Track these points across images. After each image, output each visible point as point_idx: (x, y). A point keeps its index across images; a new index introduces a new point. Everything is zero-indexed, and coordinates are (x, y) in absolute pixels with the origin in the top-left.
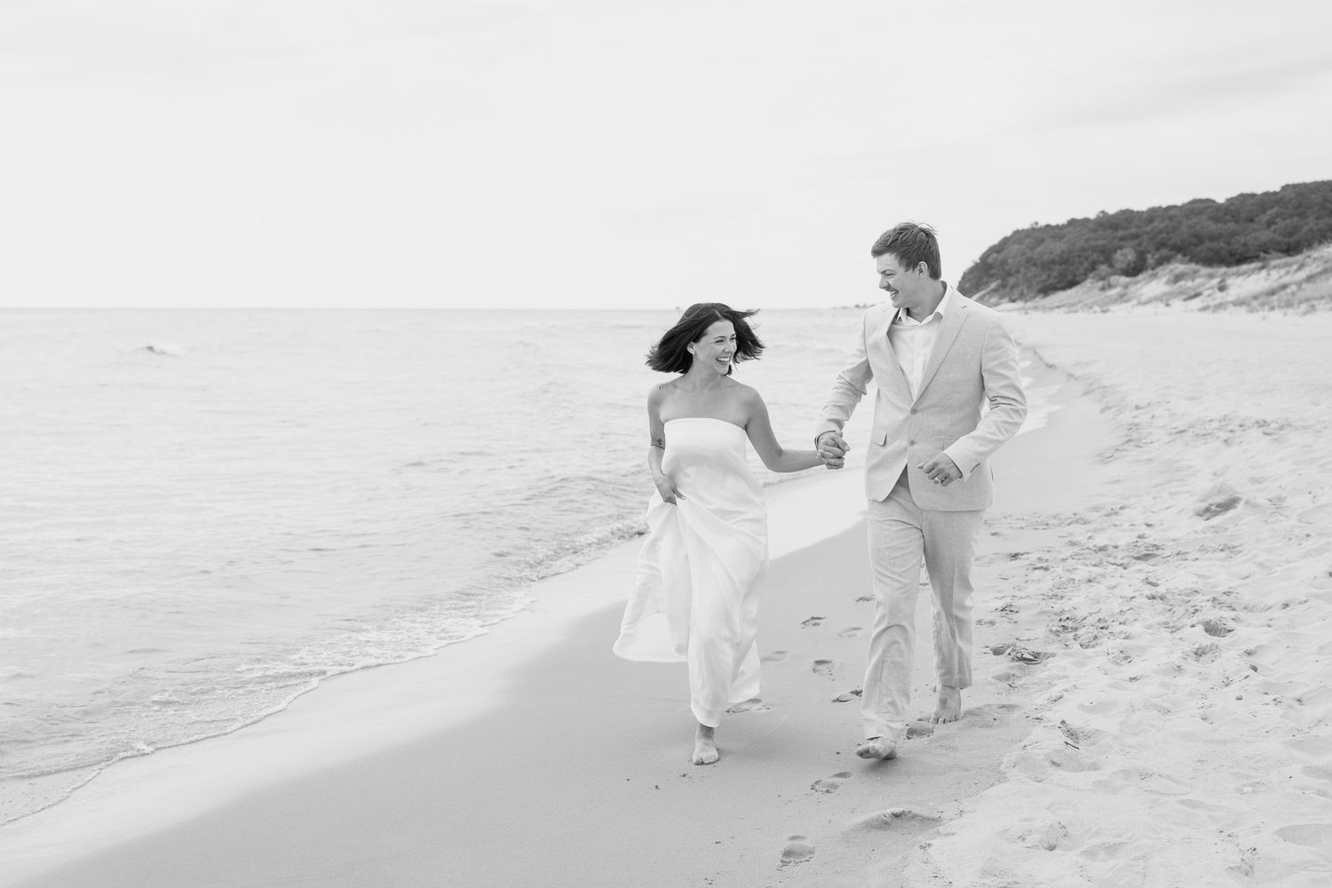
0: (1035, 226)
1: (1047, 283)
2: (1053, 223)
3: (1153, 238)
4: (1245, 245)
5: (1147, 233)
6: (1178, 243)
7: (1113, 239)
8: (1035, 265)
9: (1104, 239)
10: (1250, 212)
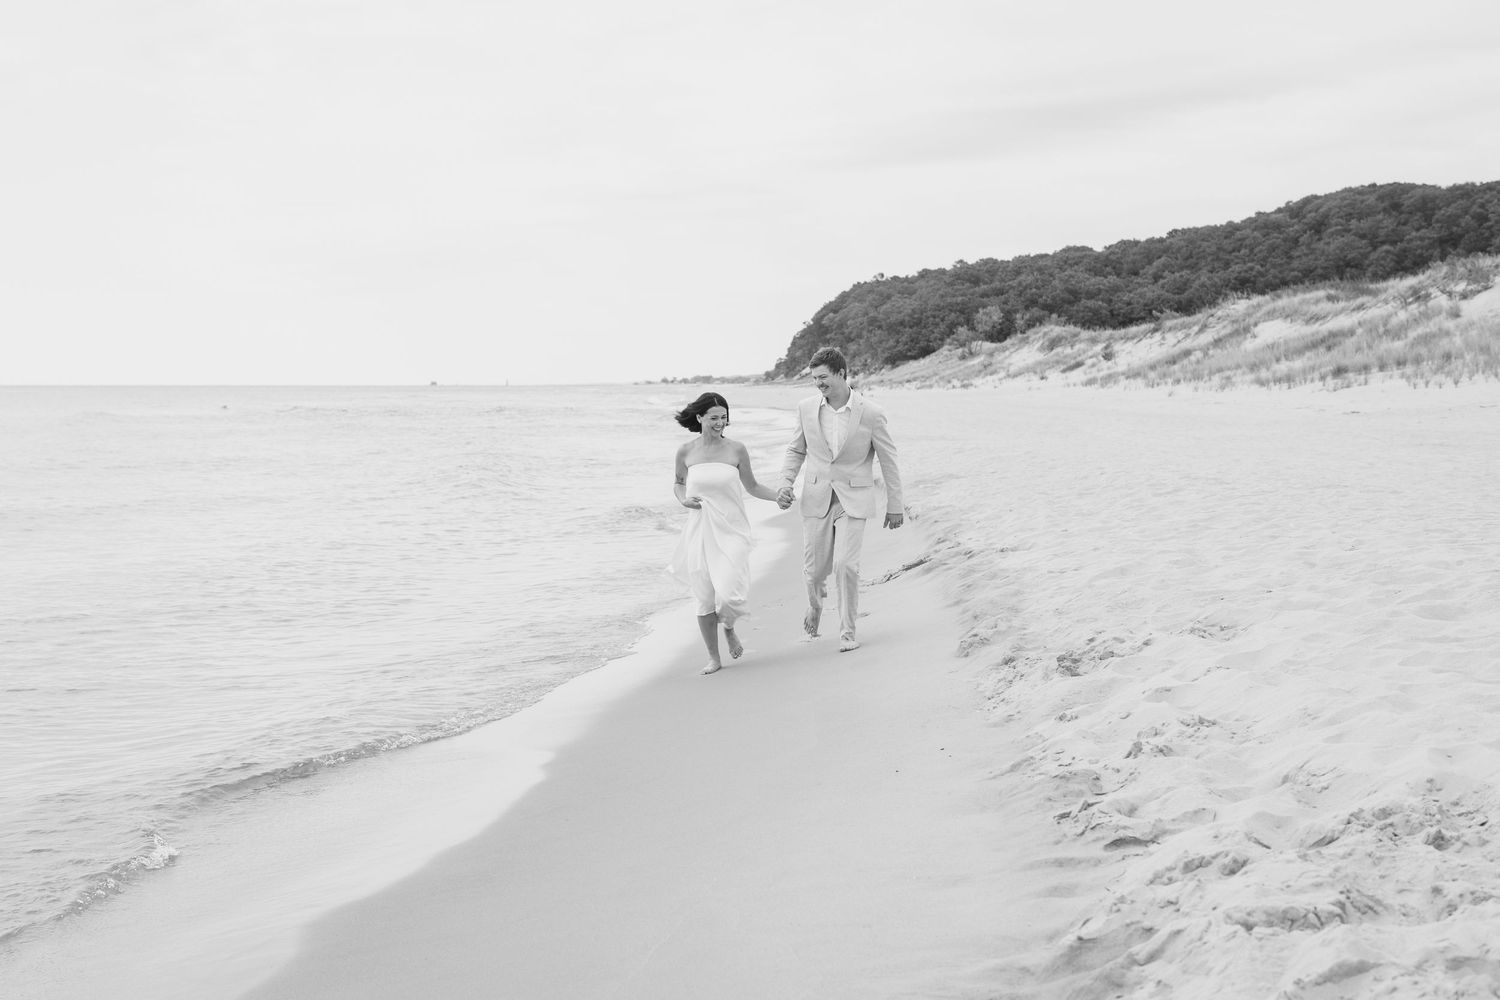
0: (880, 279)
1: (896, 351)
2: (902, 275)
3: (1021, 294)
4: (1129, 304)
5: (1012, 287)
6: (1049, 301)
7: (972, 295)
8: (880, 327)
9: (962, 295)
10: (1134, 263)
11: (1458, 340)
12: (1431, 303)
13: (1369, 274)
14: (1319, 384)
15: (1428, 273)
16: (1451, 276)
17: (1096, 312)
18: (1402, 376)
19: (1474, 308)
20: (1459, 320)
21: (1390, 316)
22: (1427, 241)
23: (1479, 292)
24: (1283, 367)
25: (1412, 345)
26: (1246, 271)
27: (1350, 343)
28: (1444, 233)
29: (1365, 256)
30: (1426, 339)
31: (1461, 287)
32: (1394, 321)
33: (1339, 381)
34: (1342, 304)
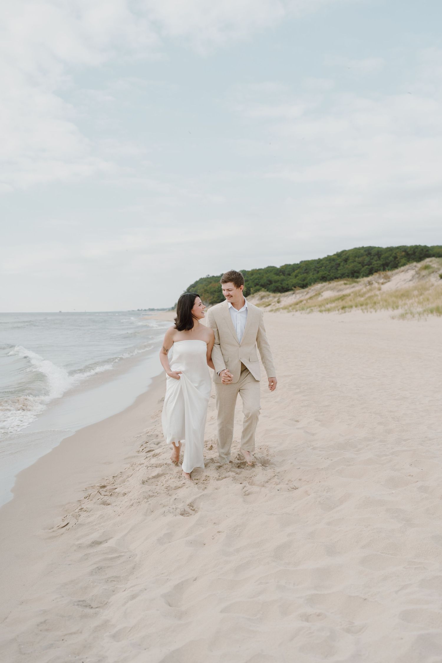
0: (208, 277)
1: (213, 300)
2: (215, 275)
3: (253, 282)
4: (287, 285)
5: (251, 279)
6: (263, 284)
8: (208, 293)
10: (289, 271)
11: (379, 298)
12: (373, 286)
13: (361, 275)
14: (337, 312)
15: (373, 276)
16: (379, 277)
17: (277, 287)
18: (362, 309)
19: (386, 287)
20: (381, 291)
21: (361, 290)
22: (379, 265)
23: (385, 283)
24: (328, 306)
25: (366, 299)
26: (324, 274)
27: (348, 299)
28: (384, 262)
29: (360, 269)
30: (370, 297)
31: (382, 281)
32: (362, 291)
33: (343, 311)
34: (348, 286)
